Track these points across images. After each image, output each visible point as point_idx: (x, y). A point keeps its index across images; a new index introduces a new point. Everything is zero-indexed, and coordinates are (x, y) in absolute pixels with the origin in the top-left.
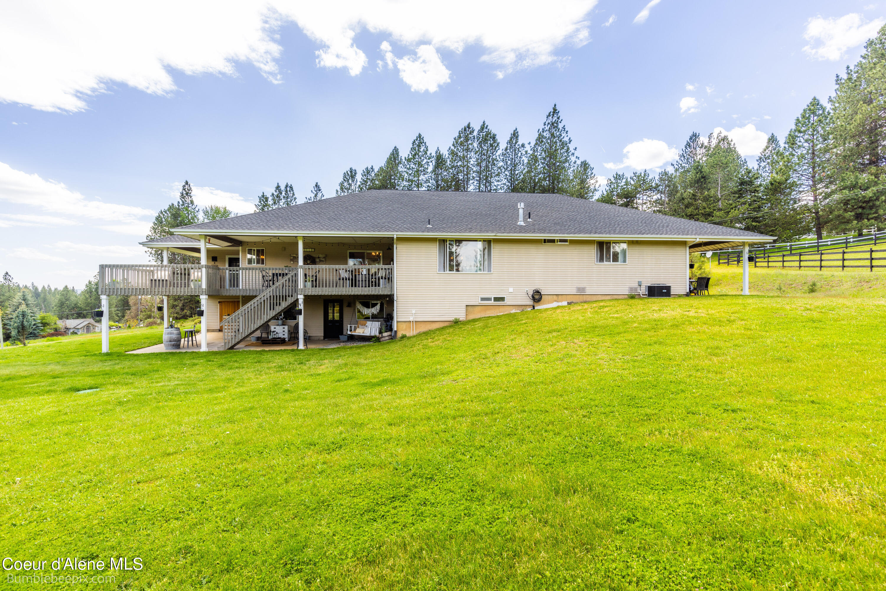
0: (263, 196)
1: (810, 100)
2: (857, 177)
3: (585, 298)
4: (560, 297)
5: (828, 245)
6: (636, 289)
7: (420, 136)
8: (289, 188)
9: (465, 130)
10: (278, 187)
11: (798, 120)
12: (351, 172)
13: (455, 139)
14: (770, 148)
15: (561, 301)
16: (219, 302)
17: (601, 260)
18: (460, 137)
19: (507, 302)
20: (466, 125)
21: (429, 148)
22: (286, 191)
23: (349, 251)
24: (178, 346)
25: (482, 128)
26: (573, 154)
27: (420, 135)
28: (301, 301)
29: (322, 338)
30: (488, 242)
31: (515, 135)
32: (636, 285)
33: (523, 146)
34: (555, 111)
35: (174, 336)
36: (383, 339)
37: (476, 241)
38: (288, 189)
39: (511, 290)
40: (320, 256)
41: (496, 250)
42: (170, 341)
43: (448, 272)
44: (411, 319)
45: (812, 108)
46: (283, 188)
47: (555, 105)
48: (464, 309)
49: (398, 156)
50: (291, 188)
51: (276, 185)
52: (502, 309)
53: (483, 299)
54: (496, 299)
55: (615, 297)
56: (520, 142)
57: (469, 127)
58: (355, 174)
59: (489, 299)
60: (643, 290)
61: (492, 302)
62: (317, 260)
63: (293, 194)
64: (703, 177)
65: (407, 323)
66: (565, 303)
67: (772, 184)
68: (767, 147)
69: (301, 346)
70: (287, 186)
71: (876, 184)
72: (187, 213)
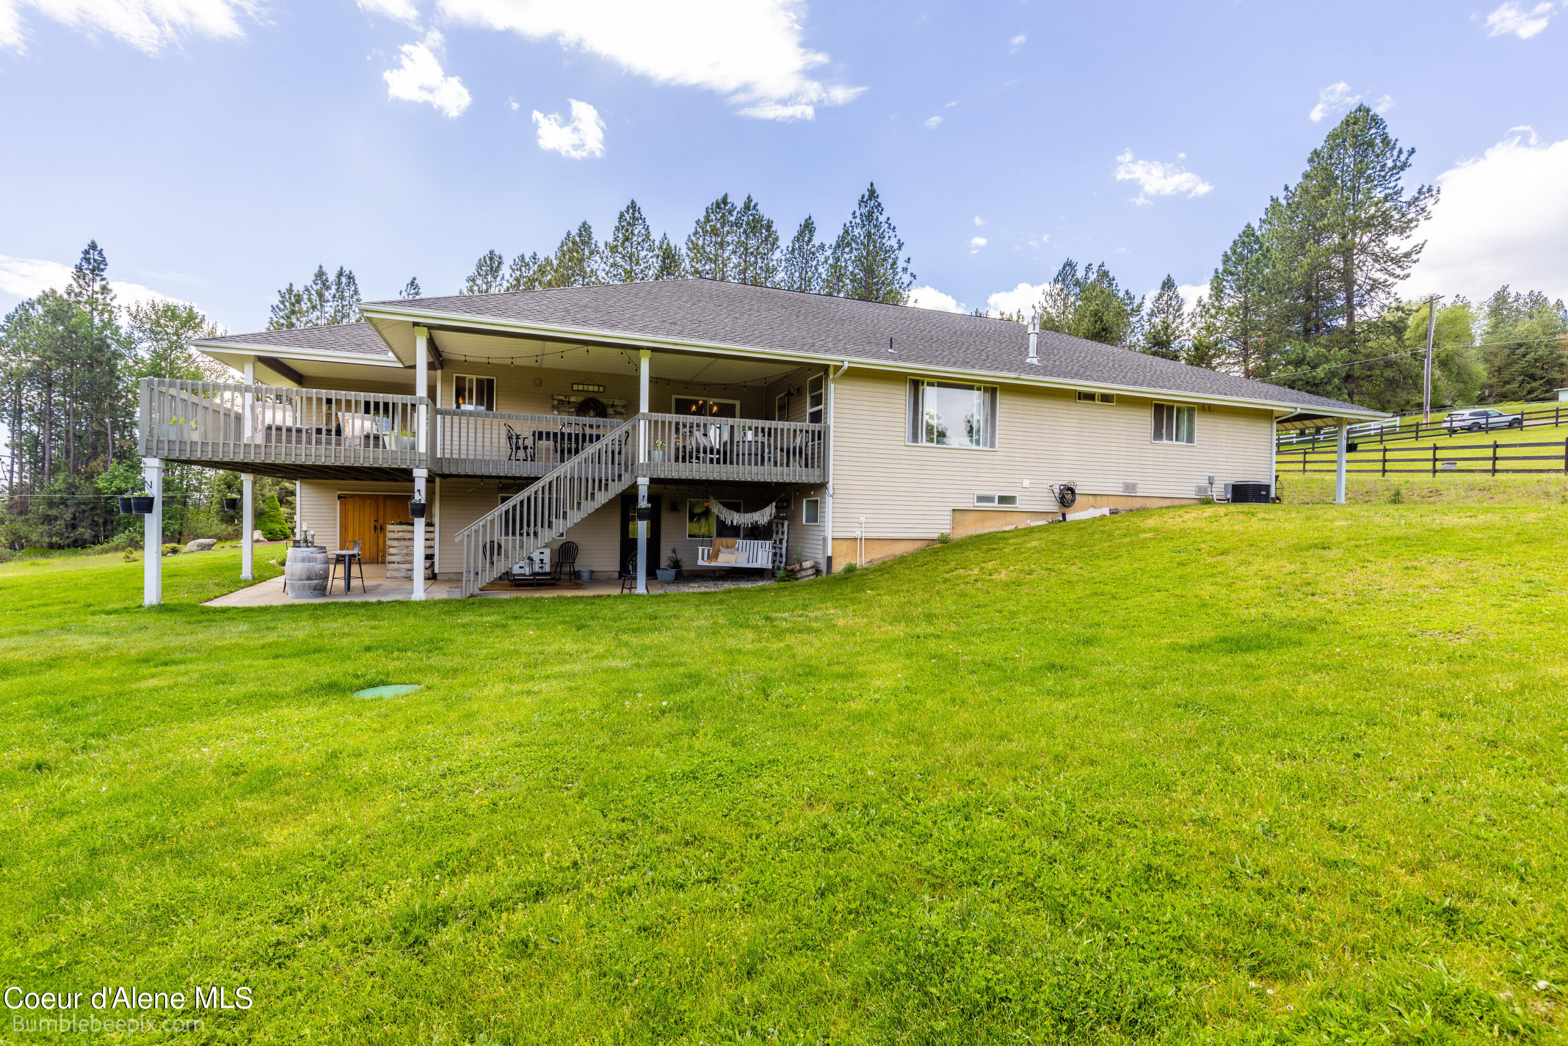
0: (290, 291)
1: (1243, 228)
2: (1303, 348)
3: (1137, 504)
4: (1099, 498)
5: (1291, 443)
6: (1205, 489)
7: (633, 205)
8: (346, 279)
9: (718, 206)
10: (320, 274)
11: (1226, 255)
12: (491, 259)
13: (698, 222)
14: (1165, 298)
15: (1100, 507)
16: (340, 497)
17: (1158, 435)
18: (708, 220)
19: (1020, 505)
20: (720, 198)
21: (651, 229)
22: (339, 284)
23: (674, 397)
24: (321, 590)
25: (747, 207)
26: (905, 270)
27: (633, 202)
28: (643, 491)
29: (616, 575)
30: (992, 390)
31: (808, 227)
32: (1205, 483)
33: (822, 247)
34: (872, 194)
35: (318, 567)
36: (804, 573)
37: (971, 388)
38: (344, 280)
39: (1026, 483)
40: (617, 402)
41: (1004, 404)
42: (309, 578)
43: (925, 444)
44: (858, 534)
45: (1246, 240)
46: (332, 277)
47: (872, 185)
48: (947, 518)
49: (590, 238)
50: (350, 278)
51: (316, 270)
52: (1009, 518)
53: (981, 499)
54: (1003, 499)
55: (1177, 502)
56: (816, 241)
57: (725, 201)
58: (500, 263)
59: (989, 499)
60: (1218, 491)
61: (995, 505)
62: (610, 411)
63: (356, 292)
64: (1104, 330)
65: (849, 542)
66: (1106, 511)
67: (1197, 349)
68: (1161, 296)
69: (641, 589)
70: (340, 274)
71: (1327, 361)
72: (91, 312)
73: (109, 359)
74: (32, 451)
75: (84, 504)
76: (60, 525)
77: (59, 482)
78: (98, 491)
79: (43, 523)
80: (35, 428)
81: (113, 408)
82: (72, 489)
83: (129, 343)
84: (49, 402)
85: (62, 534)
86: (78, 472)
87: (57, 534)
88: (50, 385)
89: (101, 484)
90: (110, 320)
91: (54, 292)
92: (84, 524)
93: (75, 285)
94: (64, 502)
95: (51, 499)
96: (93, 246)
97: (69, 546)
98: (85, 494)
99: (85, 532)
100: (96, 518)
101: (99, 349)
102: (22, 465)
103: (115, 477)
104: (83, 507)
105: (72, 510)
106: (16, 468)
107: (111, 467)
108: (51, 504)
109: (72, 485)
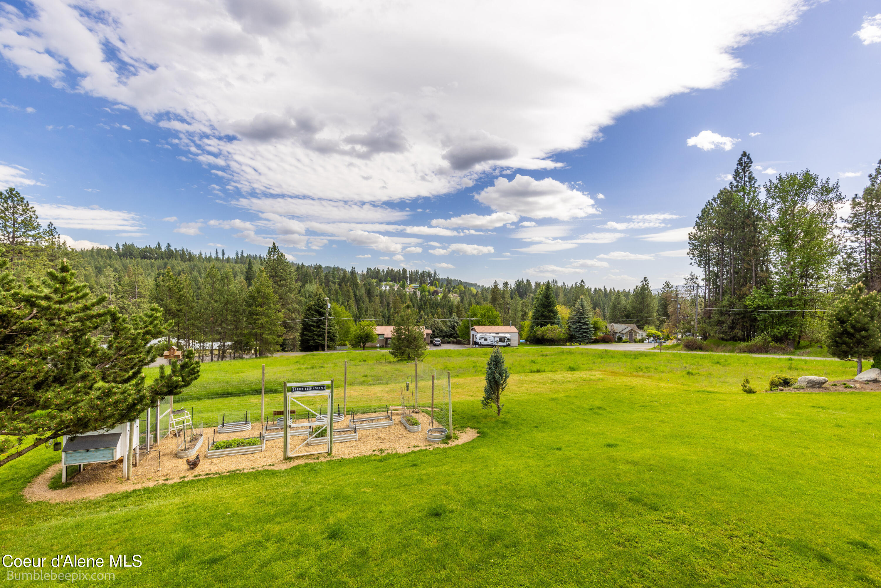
72: (744, 195)
73: (754, 222)
74: (715, 283)
75: (739, 314)
76: (725, 327)
77: (726, 300)
78: (746, 307)
79: (717, 325)
80: (716, 269)
81: (755, 253)
82: (732, 305)
83: (766, 208)
84: (723, 253)
85: (726, 332)
86: (735, 294)
87: (723, 332)
88: (723, 243)
89: (748, 303)
90: (754, 197)
91: (725, 189)
92: (738, 327)
93: (734, 182)
94: (727, 312)
95: (721, 311)
96: (744, 154)
97: (730, 340)
98: (739, 309)
99: (739, 333)
100: (745, 324)
101: (748, 217)
102: (710, 289)
103: (756, 298)
104: (737, 316)
105: (732, 318)
106: (707, 291)
107: (753, 291)
108: (722, 314)
109: (732, 303)
